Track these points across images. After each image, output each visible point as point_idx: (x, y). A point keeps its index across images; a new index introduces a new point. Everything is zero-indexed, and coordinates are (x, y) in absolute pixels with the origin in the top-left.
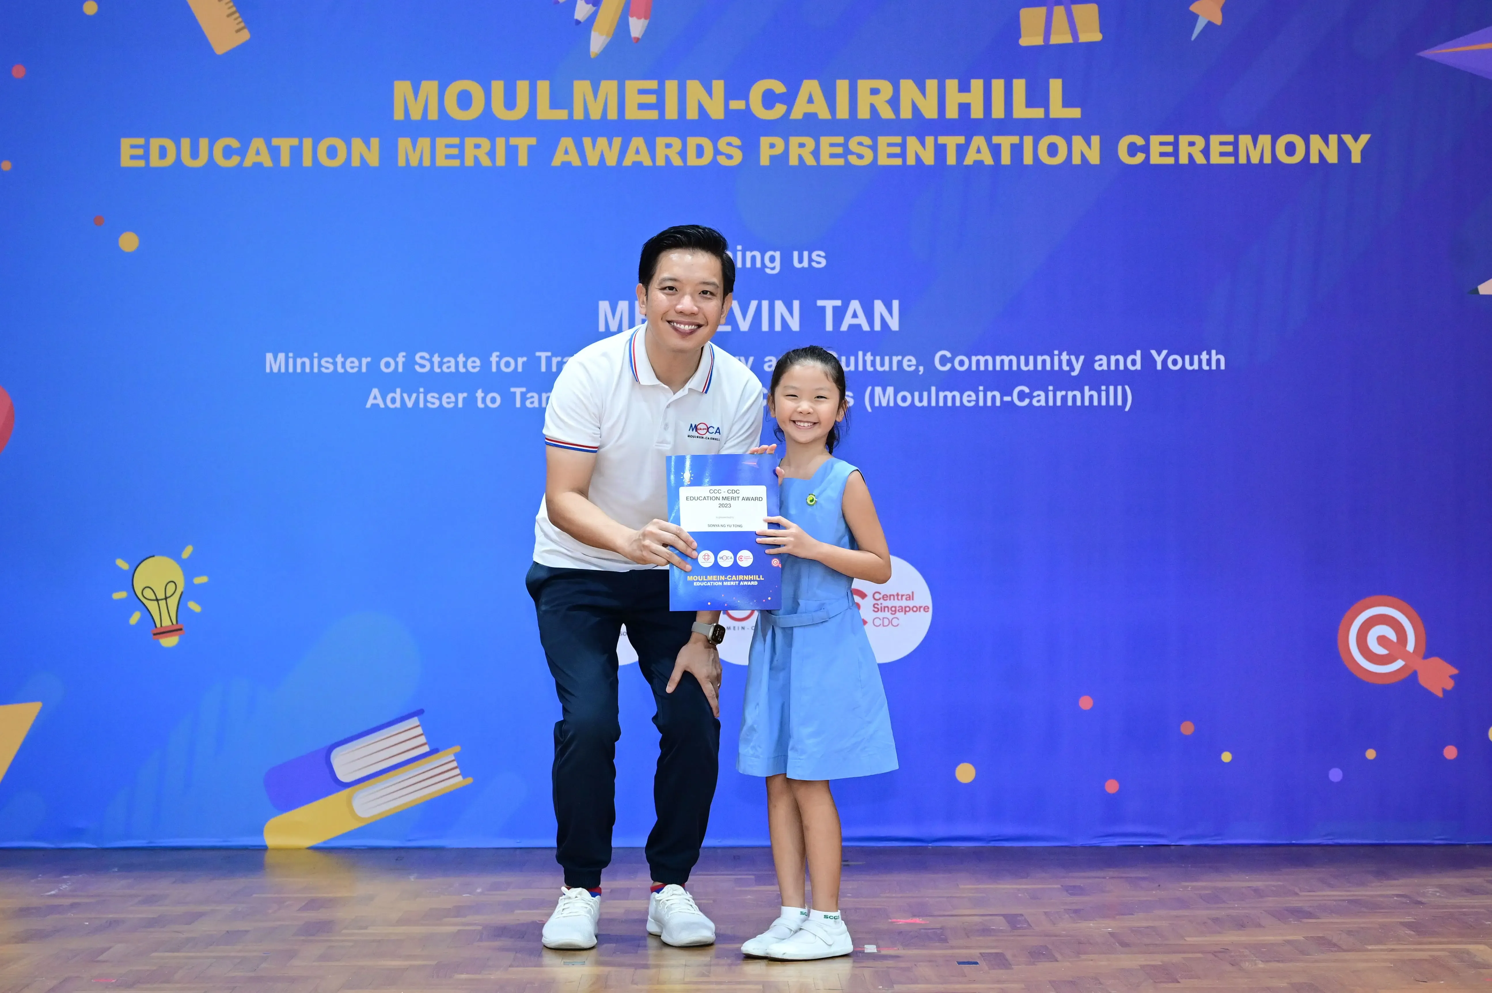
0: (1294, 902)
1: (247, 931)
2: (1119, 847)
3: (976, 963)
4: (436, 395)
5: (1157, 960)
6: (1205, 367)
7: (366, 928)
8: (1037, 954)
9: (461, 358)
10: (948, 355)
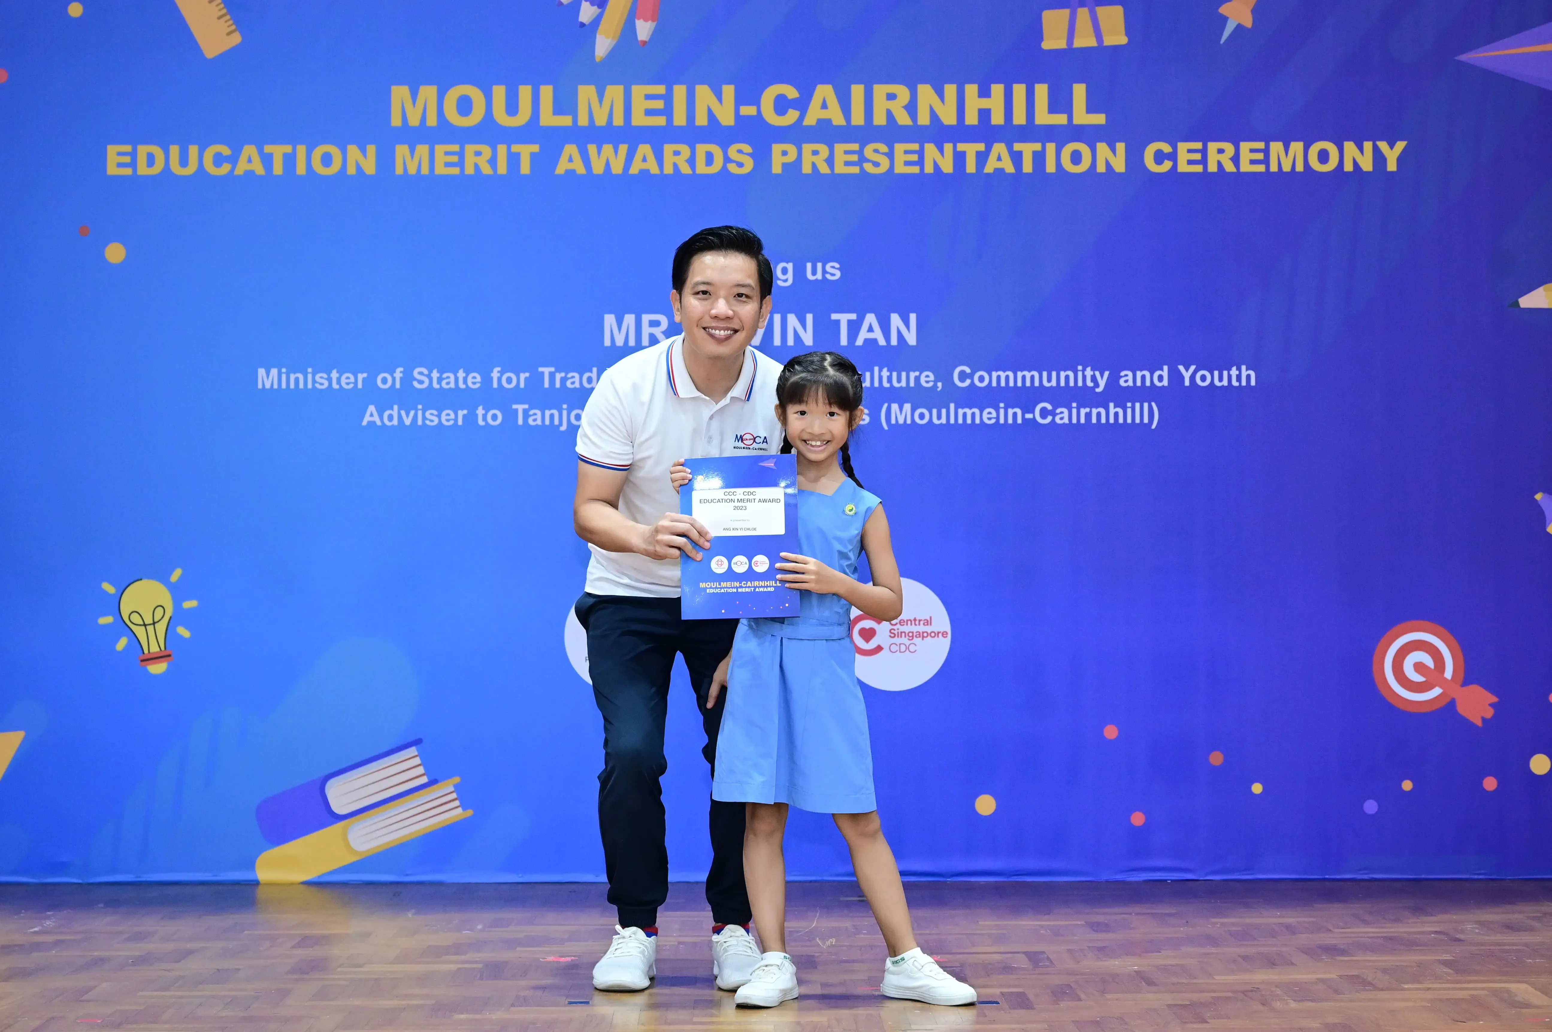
0: (1328, 939)
1: (238, 970)
2: (1145, 881)
3: (997, 1003)
4: (435, 412)
5: (1184, 999)
6: (1235, 383)
7: (361, 966)
8: (1060, 993)
9: (461, 374)
10: (968, 370)
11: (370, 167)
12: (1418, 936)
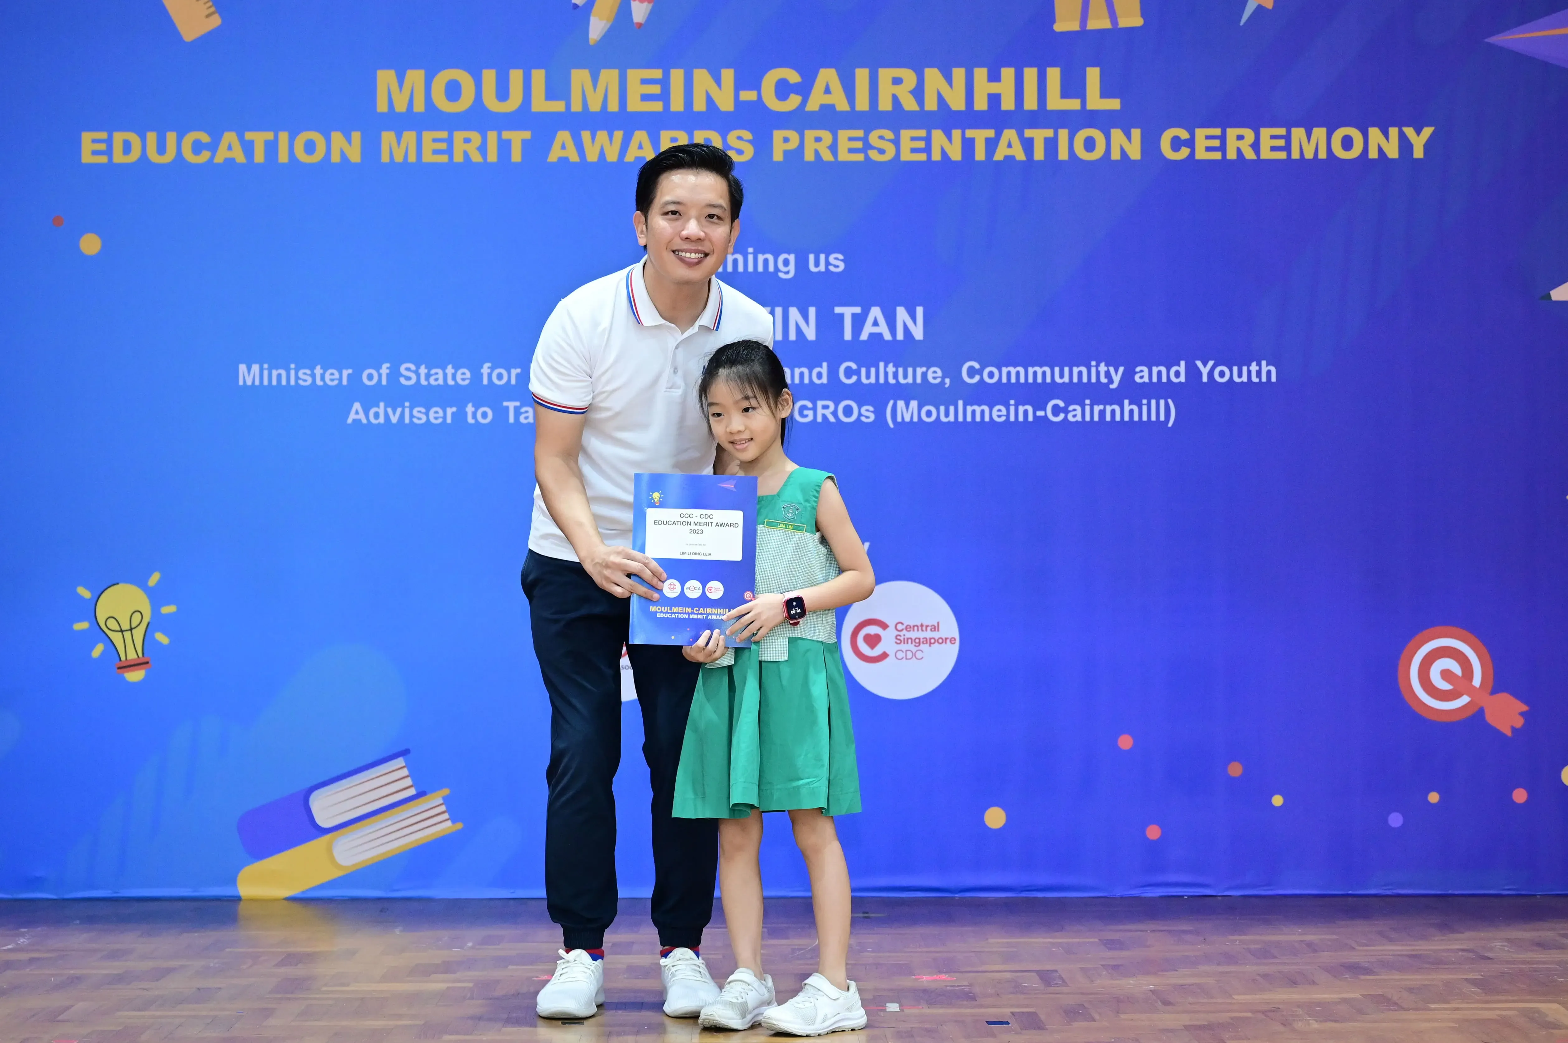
0: (1352, 957)
1: (219, 989)
2: (1161, 897)
3: (1007, 1023)
4: (423, 410)
6: (1255, 379)
7: (348, 985)
8: (1074, 1013)
9: (450, 370)
10: (977, 366)
11: (355, 155)
12: (1445, 954)
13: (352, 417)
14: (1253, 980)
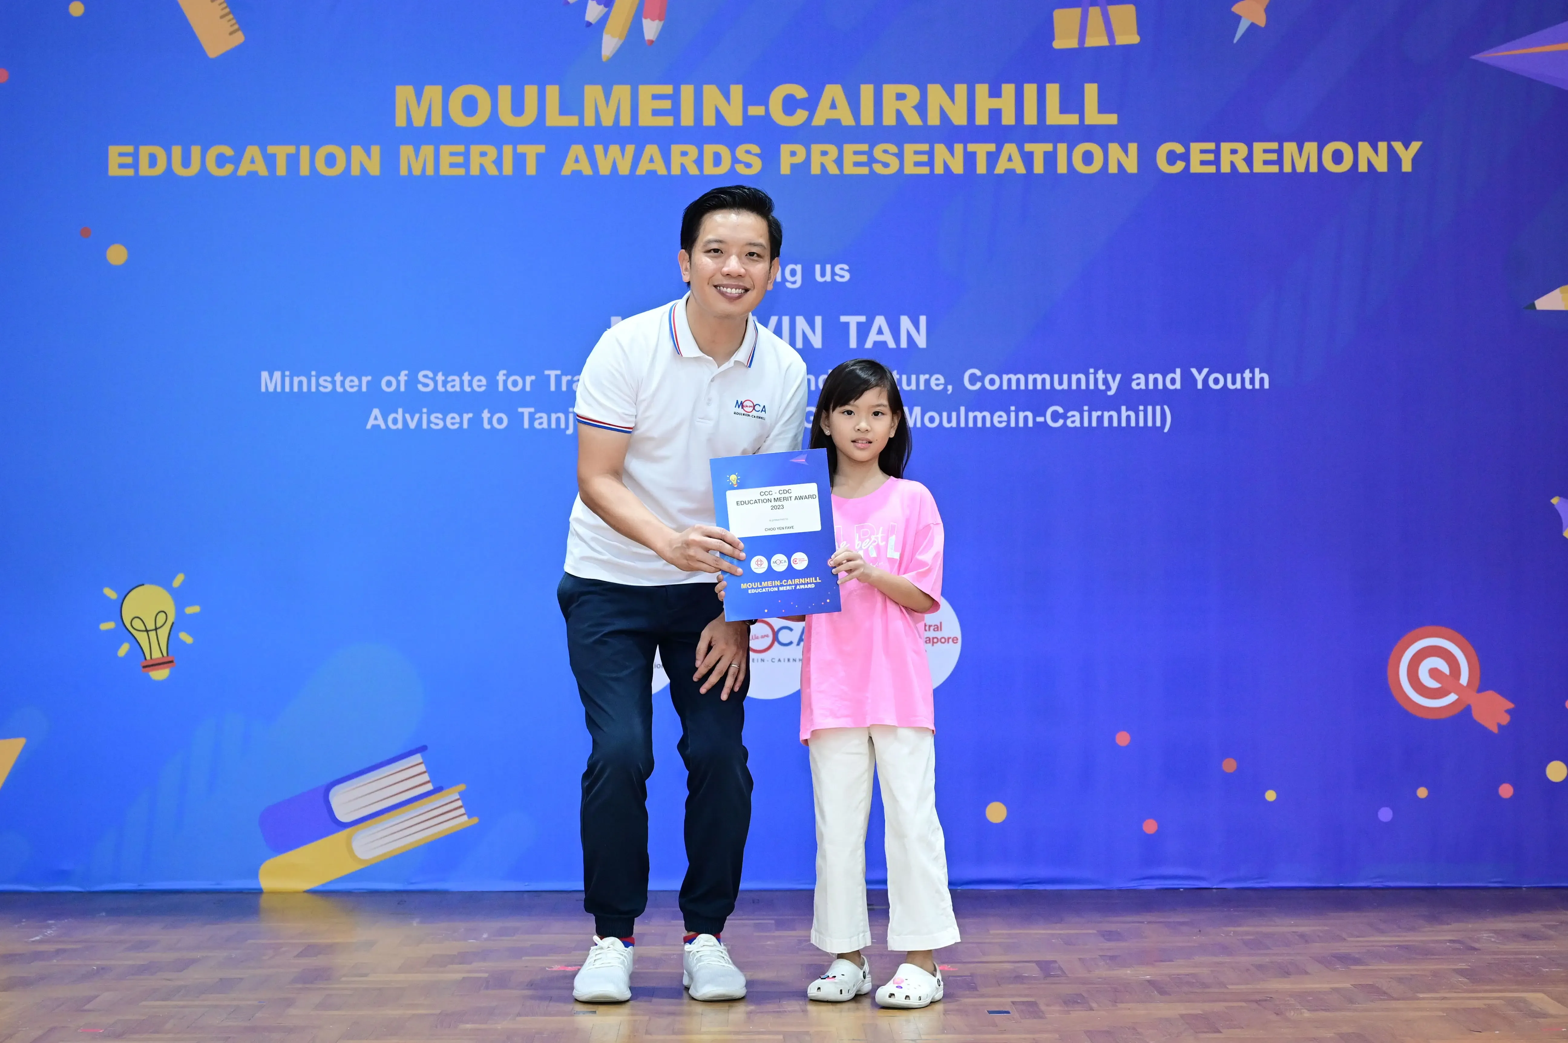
0: (1343, 948)
1: (241, 979)
2: (1157, 890)
4: (440, 416)
5: (1197, 1009)
6: (1248, 386)
7: (366, 975)
8: (1073, 1002)
9: (466, 377)
10: (978, 373)
11: (374, 168)
12: (1433, 945)
13: (371, 423)
14: (1248, 970)
